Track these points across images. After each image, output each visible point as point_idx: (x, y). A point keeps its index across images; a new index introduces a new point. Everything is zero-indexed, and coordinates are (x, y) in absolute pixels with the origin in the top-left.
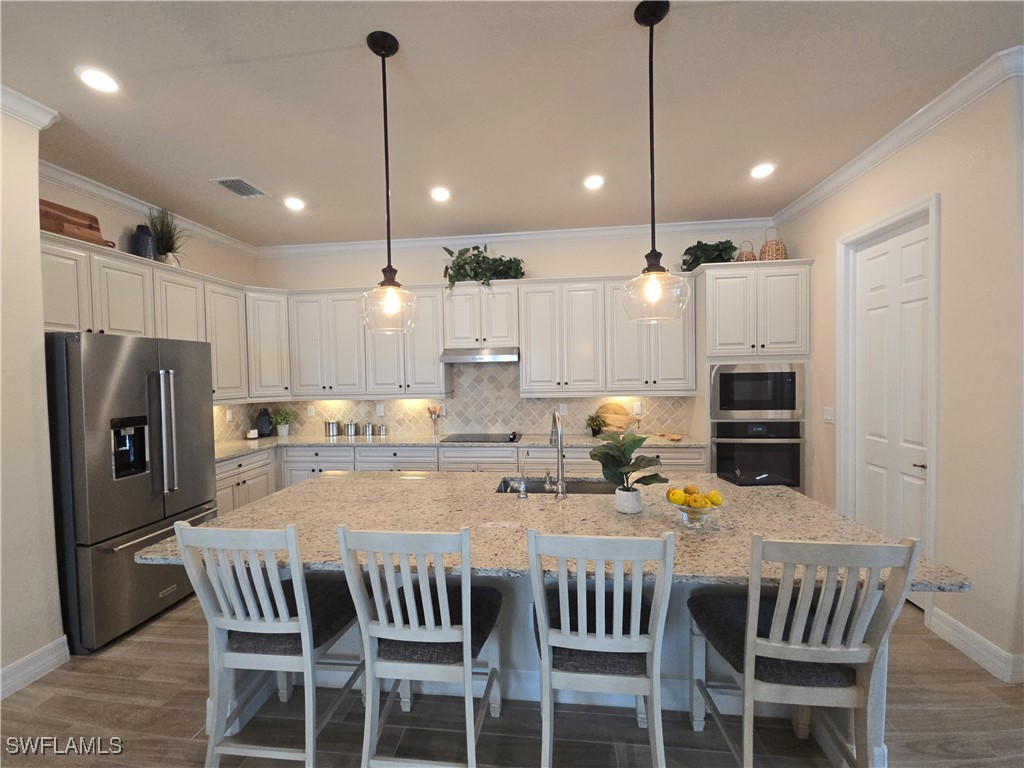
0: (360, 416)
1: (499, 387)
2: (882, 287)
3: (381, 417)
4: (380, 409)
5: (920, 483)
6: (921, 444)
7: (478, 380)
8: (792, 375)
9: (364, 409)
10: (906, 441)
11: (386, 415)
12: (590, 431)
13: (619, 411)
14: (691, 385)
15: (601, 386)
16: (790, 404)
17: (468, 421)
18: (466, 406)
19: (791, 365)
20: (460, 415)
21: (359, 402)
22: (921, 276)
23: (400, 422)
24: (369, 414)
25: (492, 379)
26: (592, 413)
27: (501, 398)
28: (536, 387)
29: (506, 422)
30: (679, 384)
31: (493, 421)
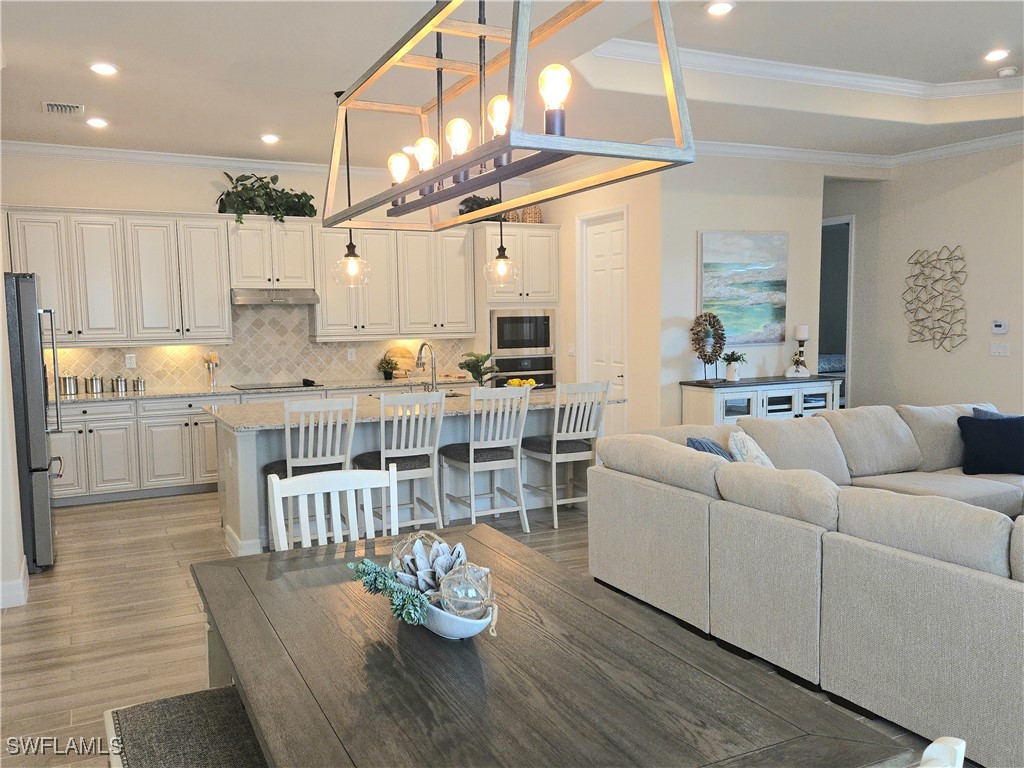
0: (104, 367)
1: (282, 331)
2: (601, 256)
3: (132, 369)
4: (131, 359)
5: (621, 388)
6: (621, 363)
7: (258, 324)
8: (547, 319)
9: (107, 359)
10: (615, 362)
11: (139, 367)
12: (382, 375)
13: (406, 354)
14: (472, 328)
15: (395, 329)
16: (546, 344)
17: (247, 371)
18: (244, 353)
19: (544, 311)
20: (237, 363)
21: (100, 350)
22: (619, 254)
23: (159, 375)
24: (115, 366)
25: (274, 322)
26: (381, 356)
27: (285, 344)
28: (332, 330)
29: (290, 370)
30: (462, 328)
31: (277, 369)
